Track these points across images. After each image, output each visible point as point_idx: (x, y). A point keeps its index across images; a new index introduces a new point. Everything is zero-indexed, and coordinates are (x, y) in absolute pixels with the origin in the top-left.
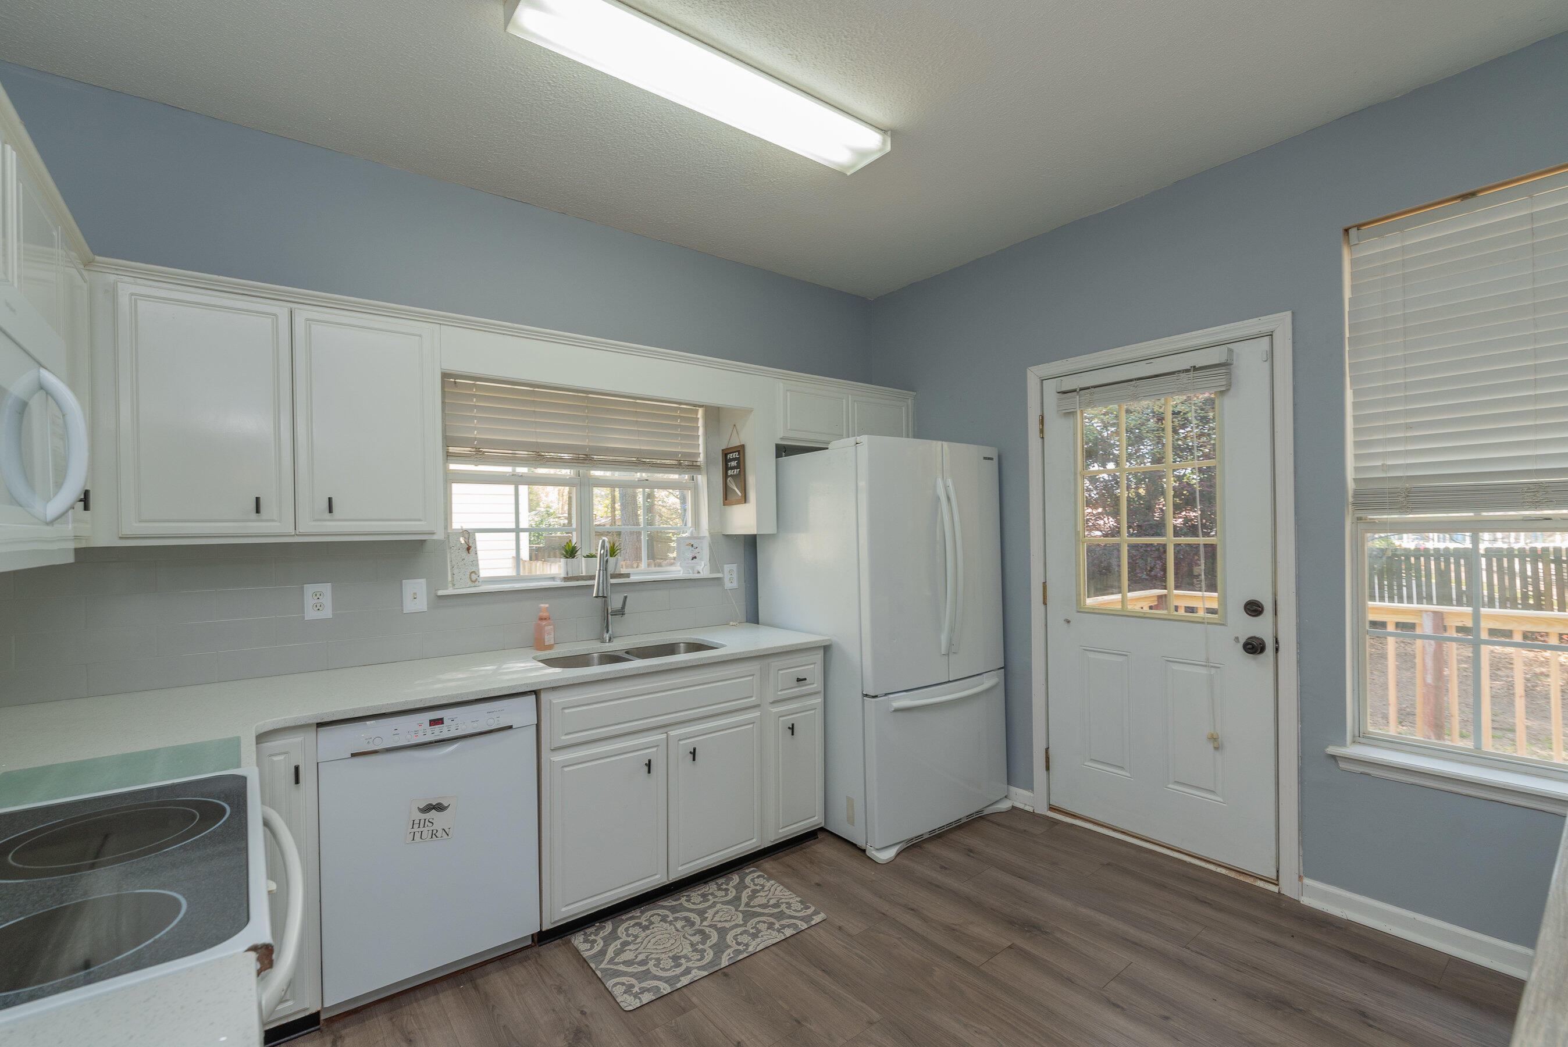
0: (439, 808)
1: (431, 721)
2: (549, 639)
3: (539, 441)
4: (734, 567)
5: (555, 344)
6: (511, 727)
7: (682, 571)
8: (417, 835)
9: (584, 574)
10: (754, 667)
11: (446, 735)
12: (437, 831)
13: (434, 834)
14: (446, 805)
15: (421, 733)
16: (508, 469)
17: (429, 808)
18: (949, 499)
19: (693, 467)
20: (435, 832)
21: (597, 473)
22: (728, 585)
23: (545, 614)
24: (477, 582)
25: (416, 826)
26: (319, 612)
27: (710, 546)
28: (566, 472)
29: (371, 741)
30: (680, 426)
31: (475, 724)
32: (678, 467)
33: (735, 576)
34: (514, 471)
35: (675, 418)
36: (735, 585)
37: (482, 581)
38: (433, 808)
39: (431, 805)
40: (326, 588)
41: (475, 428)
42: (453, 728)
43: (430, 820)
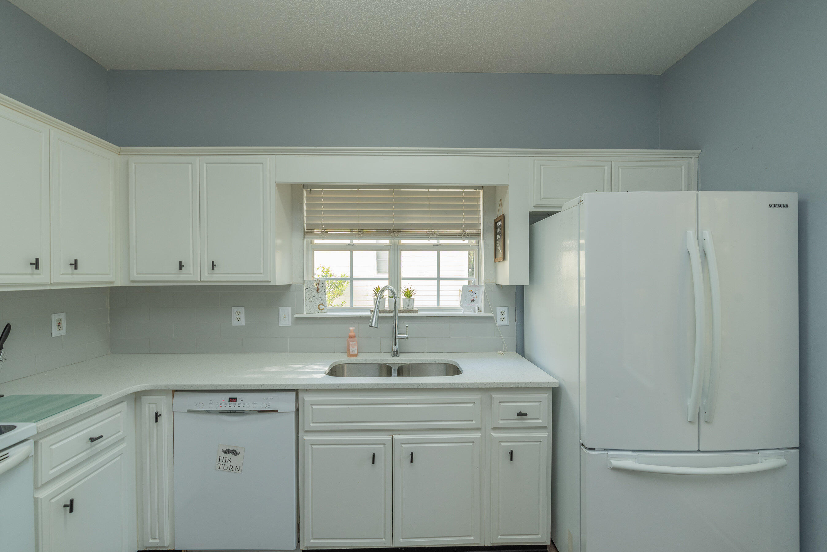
0: (234, 453)
1: (230, 399)
2: (354, 350)
3: (360, 222)
4: (506, 309)
5: (358, 156)
6: (277, 411)
7: (463, 310)
8: (222, 467)
9: (387, 309)
10: (476, 396)
11: (237, 408)
12: (233, 467)
13: (231, 468)
14: (238, 452)
15: (223, 405)
16: (348, 241)
17: (228, 452)
18: (704, 254)
19: (476, 234)
20: (231, 467)
21: (404, 242)
22: (499, 322)
23: (352, 334)
24: (324, 310)
25: (221, 460)
26: (238, 322)
27: (485, 292)
28: (386, 242)
29: (198, 404)
30: (464, 205)
31: (255, 405)
32: (463, 235)
33: (506, 316)
34: (352, 242)
35: (460, 199)
36: (506, 322)
37: (328, 310)
38: (231, 452)
39: (230, 450)
40: (242, 310)
41: (322, 217)
42: (242, 405)
43: (229, 459)
